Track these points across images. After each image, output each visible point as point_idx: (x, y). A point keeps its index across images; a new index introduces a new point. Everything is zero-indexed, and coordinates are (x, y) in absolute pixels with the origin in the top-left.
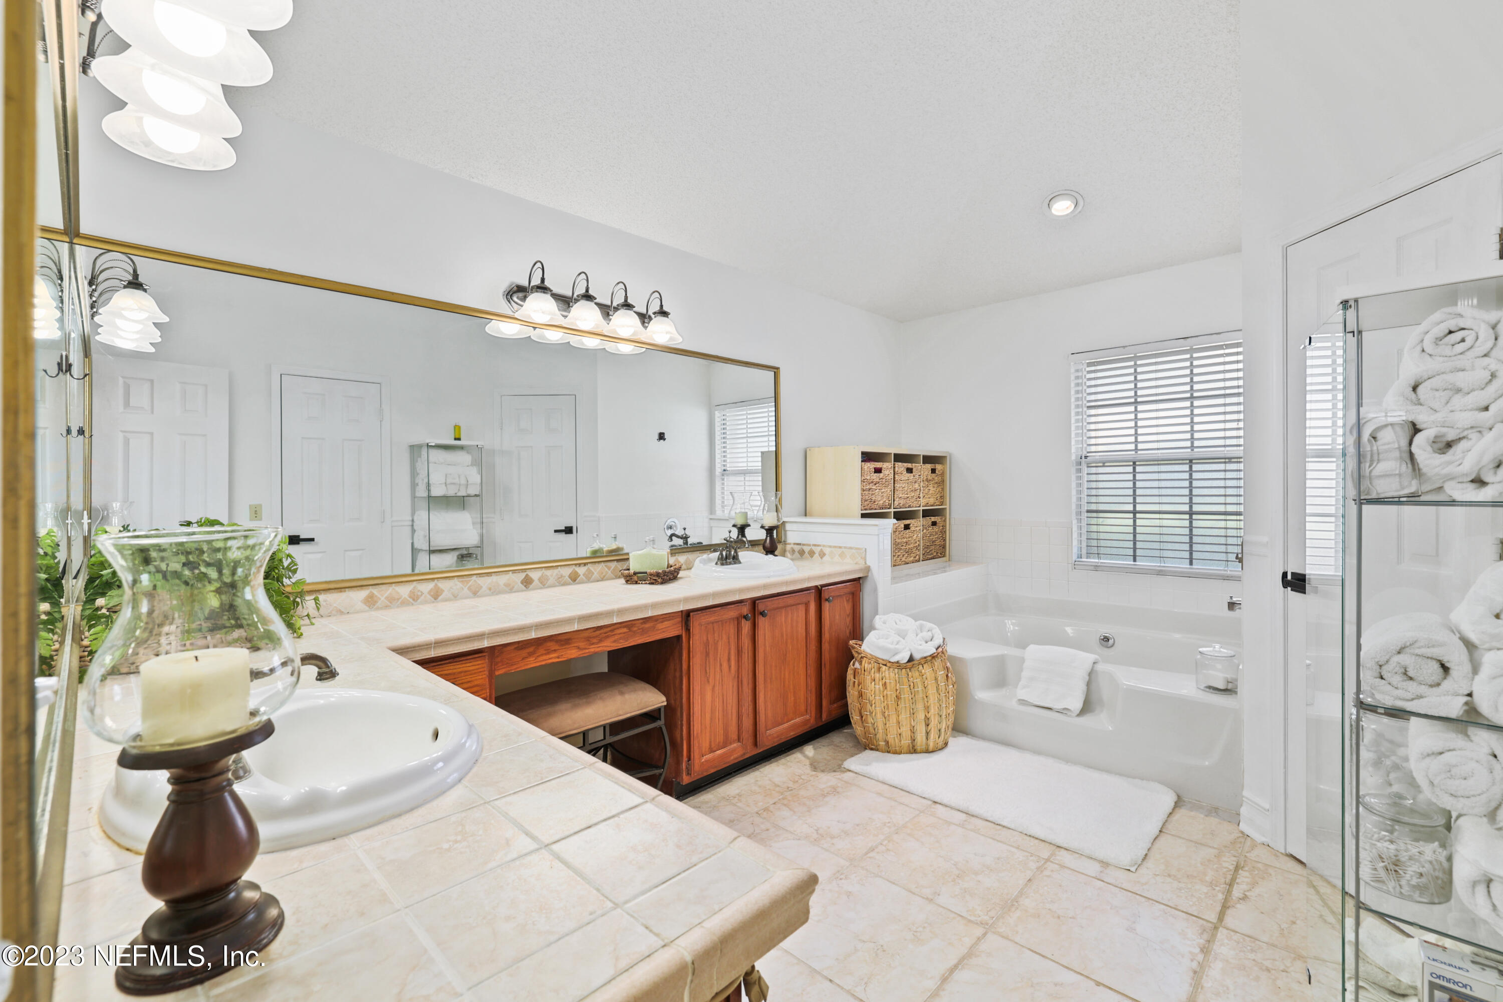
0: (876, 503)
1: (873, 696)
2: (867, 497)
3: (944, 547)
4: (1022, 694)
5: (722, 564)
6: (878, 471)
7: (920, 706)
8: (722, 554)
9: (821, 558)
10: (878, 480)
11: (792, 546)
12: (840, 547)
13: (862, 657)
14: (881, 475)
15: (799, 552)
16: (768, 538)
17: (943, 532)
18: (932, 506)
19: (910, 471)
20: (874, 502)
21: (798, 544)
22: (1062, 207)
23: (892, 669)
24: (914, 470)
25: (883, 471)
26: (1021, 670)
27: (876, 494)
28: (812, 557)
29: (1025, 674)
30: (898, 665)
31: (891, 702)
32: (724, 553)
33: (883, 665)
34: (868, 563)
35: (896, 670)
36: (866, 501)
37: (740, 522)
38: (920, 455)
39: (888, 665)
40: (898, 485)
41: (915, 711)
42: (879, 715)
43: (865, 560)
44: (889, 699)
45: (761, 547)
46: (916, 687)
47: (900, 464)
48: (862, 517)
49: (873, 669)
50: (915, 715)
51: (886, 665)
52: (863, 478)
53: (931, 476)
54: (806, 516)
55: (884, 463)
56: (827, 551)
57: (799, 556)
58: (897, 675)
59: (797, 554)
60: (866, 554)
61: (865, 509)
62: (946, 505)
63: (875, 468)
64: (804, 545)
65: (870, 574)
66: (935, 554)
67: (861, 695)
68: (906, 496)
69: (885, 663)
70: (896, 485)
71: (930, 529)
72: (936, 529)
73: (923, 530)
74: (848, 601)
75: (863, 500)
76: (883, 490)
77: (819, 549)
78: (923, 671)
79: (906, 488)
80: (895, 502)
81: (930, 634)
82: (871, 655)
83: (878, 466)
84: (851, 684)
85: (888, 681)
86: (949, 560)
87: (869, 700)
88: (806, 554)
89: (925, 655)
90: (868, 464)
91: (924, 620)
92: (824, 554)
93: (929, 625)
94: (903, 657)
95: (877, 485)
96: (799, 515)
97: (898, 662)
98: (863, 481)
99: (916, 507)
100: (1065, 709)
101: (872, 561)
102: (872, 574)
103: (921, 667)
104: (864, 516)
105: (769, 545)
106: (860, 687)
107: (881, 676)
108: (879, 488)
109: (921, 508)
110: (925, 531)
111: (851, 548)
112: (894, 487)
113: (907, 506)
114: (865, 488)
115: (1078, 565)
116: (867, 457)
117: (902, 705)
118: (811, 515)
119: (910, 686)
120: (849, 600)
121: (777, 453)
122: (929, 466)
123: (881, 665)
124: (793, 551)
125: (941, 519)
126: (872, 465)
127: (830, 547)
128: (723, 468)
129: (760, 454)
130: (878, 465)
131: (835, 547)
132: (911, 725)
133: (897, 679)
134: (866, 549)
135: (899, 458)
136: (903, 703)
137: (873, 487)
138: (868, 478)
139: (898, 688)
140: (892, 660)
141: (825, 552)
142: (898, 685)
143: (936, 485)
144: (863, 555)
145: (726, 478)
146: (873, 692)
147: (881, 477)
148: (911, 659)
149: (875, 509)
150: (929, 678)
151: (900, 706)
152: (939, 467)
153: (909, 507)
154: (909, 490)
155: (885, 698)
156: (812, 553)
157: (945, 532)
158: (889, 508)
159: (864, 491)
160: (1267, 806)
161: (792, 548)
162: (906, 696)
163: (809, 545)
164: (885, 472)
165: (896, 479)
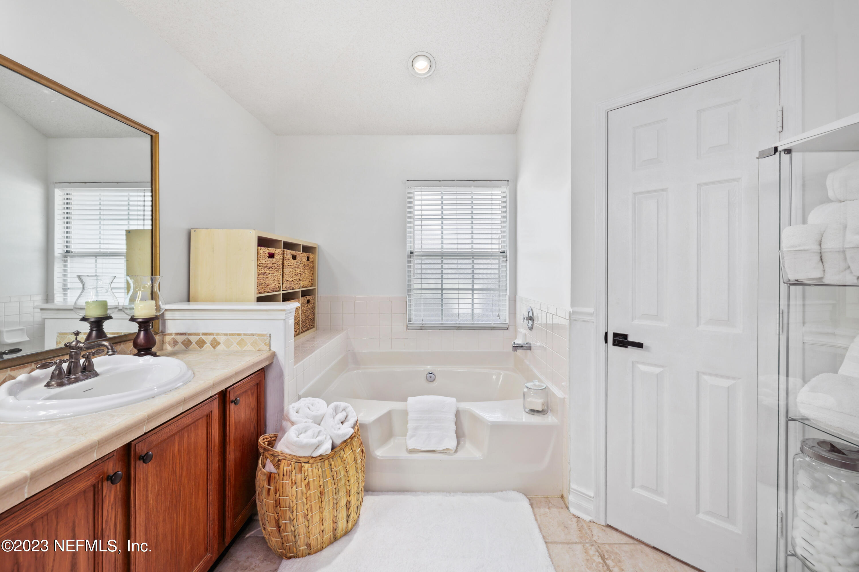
0: (269, 287)
1: (295, 501)
2: (262, 281)
3: (313, 320)
4: (412, 444)
5: (61, 385)
6: (271, 256)
7: (342, 493)
8: (60, 369)
9: (214, 348)
10: (271, 265)
11: (173, 336)
12: (239, 335)
13: (279, 460)
14: (274, 260)
15: (183, 343)
16: (142, 333)
17: (313, 308)
18: (306, 287)
19: (294, 257)
20: (268, 285)
21: (182, 334)
22: (421, 65)
23: (315, 464)
24: (297, 257)
25: (275, 257)
26: (407, 422)
27: (270, 278)
28: (201, 347)
29: (411, 425)
30: (322, 458)
31: (315, 501)
32: (65, 366)
33: (305, 463)
34: (273, 349)
35: (319, 464)
36: (261, 284)
37: (94, 313)
38: (300, 245)
39: (311, 461)
40: (286, 270)
41: (337, 500)
42: (301, 520)
43: (270, 346)
44: (313, 499)
45: (130, 345)
46: (339, 475)
47: (288, 251)
48: (257, 302)
49: (294, 472)
50: (337, 505)
51: (308, 462)
52: (259, 262)
53: (307, 263)
54: (189, 301)
55: (277, 249)
56: (221, 339)
57: (183, 347)
58: (320, 469)
59: (180, 346)
60: (270, 340)
61: (260, 293)
62: (315, 286)
63: (269, 253)
64: (190, 334)
65: (275, 360)
66: (308, 326)
67: (278, 503)
68: (292, 279)
69: (307, 460)
70: (285, 269)
71: (306, 306)
72: (309, 306)
73: (302, 308)
74: (252, 394)
75: (259, 284)
76: (275, 275)
77: (212, 337)
78: (345, 456)
79: (292, 272)
80: (284, 285)
81: (344, 414)
82: (290, 455)
83: (272, 252)
84: (265, 492)
85: (311, 480)
86: (317, 330)
87: (289, 507)
88: (194, 345)
89: (345, 439)
90: (264, 249)
91: (337, 401)
92: (218, 343)
93: (343, 404)
94: (326, 448)
95: (270, 269)
96: (181, 301)
97: (321, 456)
98: (259, 266)
99: (298, 288)
100: (447, 449)
101: (277, 347)
102: (277, 358)
103: (342, 452)
104: (260, 300)
105: (143, 341)
106: (278, 495)
107: (303, 476)
108: (272, 272)
109: (301, 289)
110: (303, 308)
111: (252, 335)
112: (283, 272)
113: (292, 287)
114: (260, 272)
115: (410, 326)
116: (263, 242)
117: (326, 499)
118: (196, 301)
119: (333, 476)
120: (254, 392)
121: (153, 233)
122: (305, 255)
123: (303, 464)
124: (175, 342)
125: (313, 297)
126: (265, 251)
127: (226, 335)
128: (66, 249)
129: (124, 232)
130: (272, 250)
131: (232, 335)
132: (333, 515)
133: (321, 474)
134: (270, 335)
135: (288, 246)
136: (326, 498)
137: (268, 272)
138: (263, 262)
139: (321, 483)
140: (315, 455)
141: (219, 340)
142: (322, 480)
143: (309, 270)
144: (268, 341)
145: (69, 260)
146: (294, 497)
147: (274, 262)
148: (333, 448)
149: (268, 292)
150: (350, 462)
151: (324, 503)
152: (311, 256)
153: (293, 289)
154: (293, 274)
155: (309, 498)
156: (201, 343)
157: (315, 307)
158: (278, 291)
159: (259, 275)
160: (592, 494)
161: (173, 339)
162: (330, 488)
163: (198, 334)
164: (278, 258)
165: (285, 264)
